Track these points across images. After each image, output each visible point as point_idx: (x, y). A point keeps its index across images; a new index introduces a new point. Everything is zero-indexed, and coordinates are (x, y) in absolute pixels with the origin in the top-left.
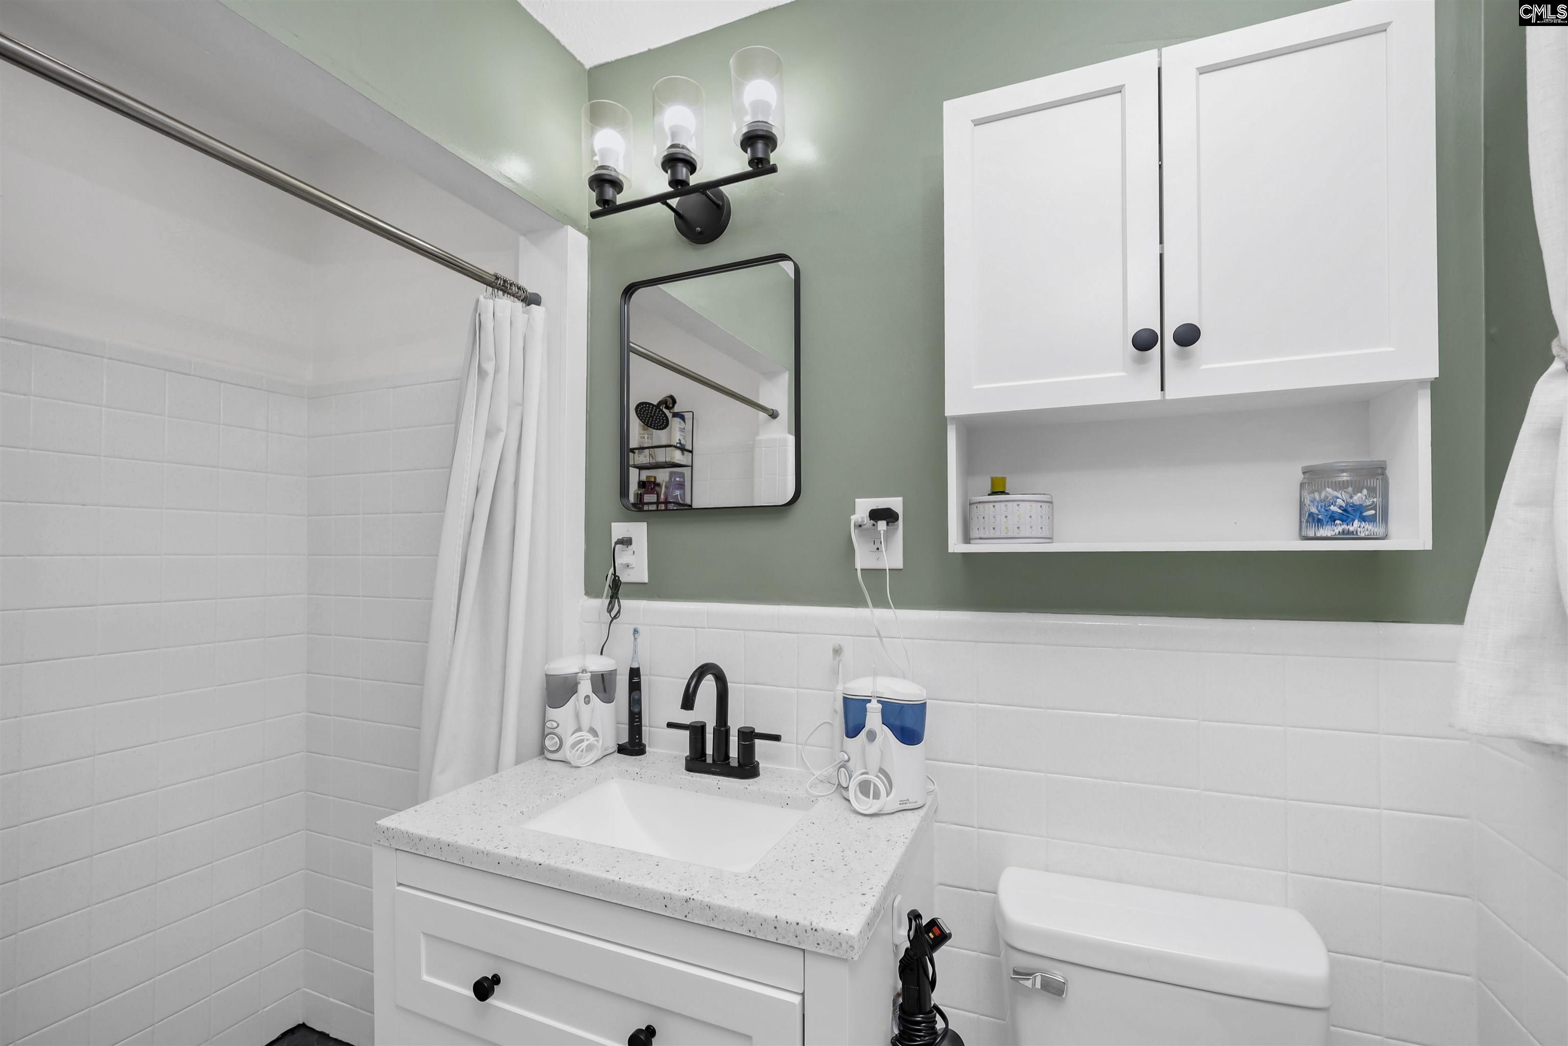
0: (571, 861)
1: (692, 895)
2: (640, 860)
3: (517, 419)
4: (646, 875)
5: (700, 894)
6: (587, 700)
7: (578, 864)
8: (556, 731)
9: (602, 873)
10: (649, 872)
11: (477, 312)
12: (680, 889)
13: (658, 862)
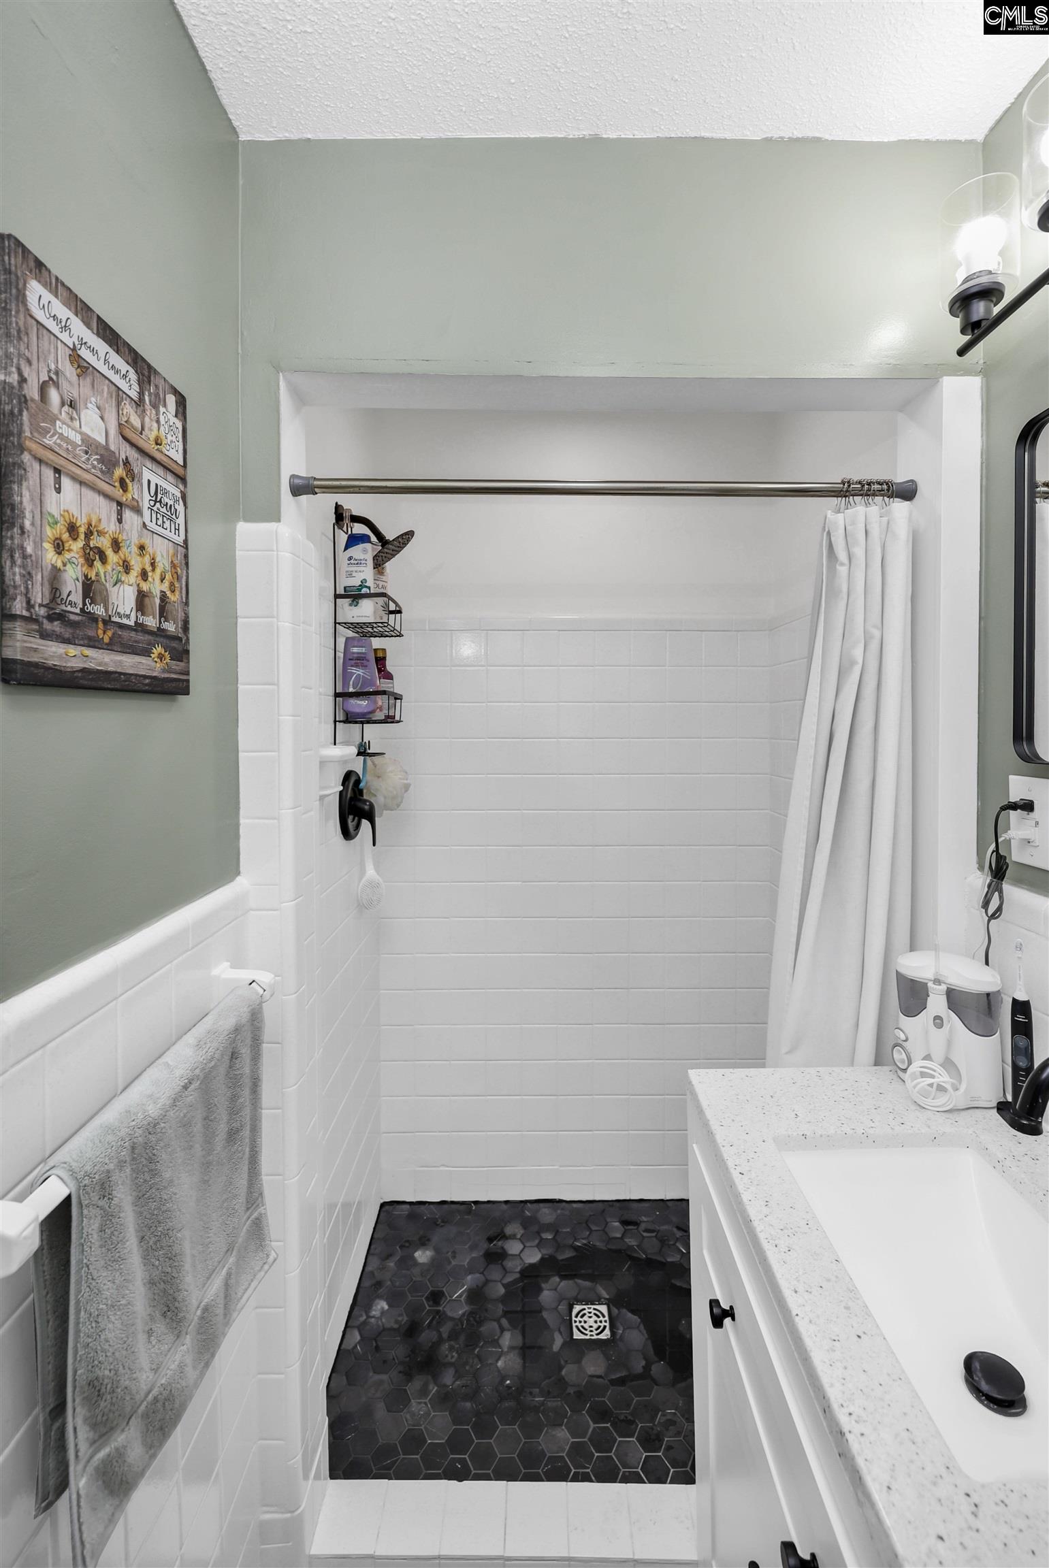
0: (776, 1242)
1: (850, 1432)
2: (847, 1308)
3: (874, 646)
4: (830, 1338)
5: (860, 1443)
6: (938, 1021)
7: (780, 1252)
8: (904, 1044)
9: (788, 1288)
10: (836, 1338)
11: (825, 530)
12: (845, 1405)
13: (864, 1333)
